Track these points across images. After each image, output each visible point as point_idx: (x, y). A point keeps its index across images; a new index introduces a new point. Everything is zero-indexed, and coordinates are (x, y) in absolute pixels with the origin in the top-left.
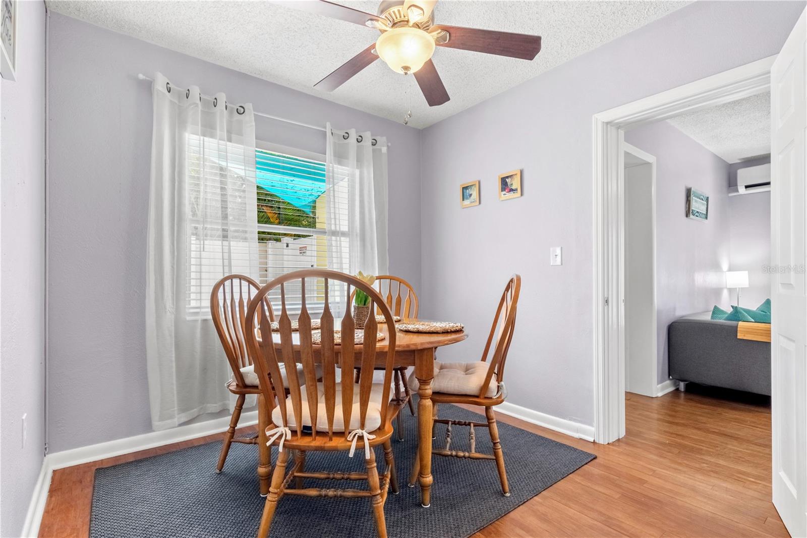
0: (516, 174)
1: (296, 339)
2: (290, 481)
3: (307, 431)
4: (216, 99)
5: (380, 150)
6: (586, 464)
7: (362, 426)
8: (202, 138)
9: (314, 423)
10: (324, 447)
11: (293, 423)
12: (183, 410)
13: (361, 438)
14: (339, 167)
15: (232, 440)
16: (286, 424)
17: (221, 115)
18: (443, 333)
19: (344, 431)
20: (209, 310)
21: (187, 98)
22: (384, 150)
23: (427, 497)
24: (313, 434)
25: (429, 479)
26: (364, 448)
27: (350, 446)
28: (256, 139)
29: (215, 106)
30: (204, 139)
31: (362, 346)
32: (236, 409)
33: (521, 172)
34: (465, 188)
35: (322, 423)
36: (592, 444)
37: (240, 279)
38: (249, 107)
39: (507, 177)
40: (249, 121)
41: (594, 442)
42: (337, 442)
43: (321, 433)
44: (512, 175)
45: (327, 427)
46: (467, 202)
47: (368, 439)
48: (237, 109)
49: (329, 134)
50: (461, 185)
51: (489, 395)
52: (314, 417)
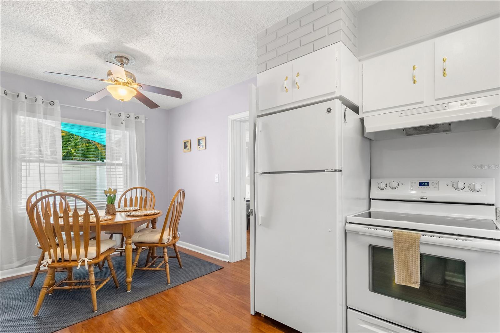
0: (203, 139)
1: (61, 222)
2: (59, 284)
3: (60, 261)
4: (36, 98)
5: (141, 122)
6: (216, 271)
7: (86, 256)
8: (28, 118)
9: (63, 256)
10: (66, 266)
11: (54, 258)
12: (18, 260)
13: (84, 261)
14: (115, 130)
15: (39, 271)
16: (50, 258)
17: (40, 106)
18: (144, 216)
19: (76, 259)
20: (25, 207)
21: (18, 97)
22: (143, 121)
23: (129, 287)
24: (62, 262)
25: (130, 279)
26: (85, 265)
27: (78, 265)
28: (61, 117)
29: (36, 102)
30: (29, 119)
31: (96, 223)
32: (41, 256)
33: (205, 138)
34: (185, 143)
35: (67, 256)
36: (228, 263)
37: (48, 191)
38: (56, 102)
39: (200, 139)
40: (57, 108)
41: (229, 262)
42: (73, 264)
43: (66, 261)
44: (202, 139)
45: (69, 258)
46: (186, 150)
47: (88, 262)
48: (50, 103)
49: (108, 115)
50: (184, 141)
51: (163, 242)
52: (63, 254)
